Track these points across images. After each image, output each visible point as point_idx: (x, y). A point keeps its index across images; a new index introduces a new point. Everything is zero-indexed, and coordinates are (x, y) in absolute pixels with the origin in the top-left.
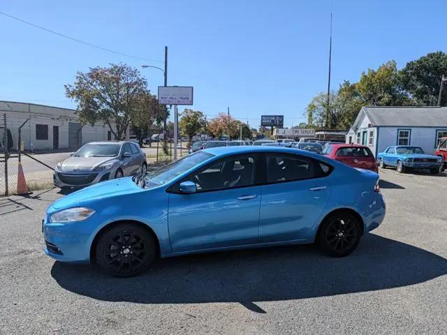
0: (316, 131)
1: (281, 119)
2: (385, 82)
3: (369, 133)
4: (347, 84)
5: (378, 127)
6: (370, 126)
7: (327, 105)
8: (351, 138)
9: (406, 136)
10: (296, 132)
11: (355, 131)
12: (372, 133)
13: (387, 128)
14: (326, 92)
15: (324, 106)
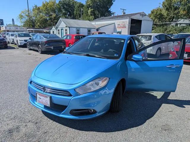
0: (27, 28)
1: (2, 21)
2: (52, 8)
3: (64, 30)
4: (36, 6)
5: (69, 27)
6: (66, 27)
7: (28, 16)
8: (53, 32)
9: (79, 31)
10: (17, 28)
11: (56, 29)
12: (66, 30)
13: (73, 28)
14: (27, 9)
15: (27, 16)
